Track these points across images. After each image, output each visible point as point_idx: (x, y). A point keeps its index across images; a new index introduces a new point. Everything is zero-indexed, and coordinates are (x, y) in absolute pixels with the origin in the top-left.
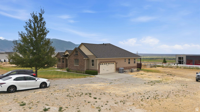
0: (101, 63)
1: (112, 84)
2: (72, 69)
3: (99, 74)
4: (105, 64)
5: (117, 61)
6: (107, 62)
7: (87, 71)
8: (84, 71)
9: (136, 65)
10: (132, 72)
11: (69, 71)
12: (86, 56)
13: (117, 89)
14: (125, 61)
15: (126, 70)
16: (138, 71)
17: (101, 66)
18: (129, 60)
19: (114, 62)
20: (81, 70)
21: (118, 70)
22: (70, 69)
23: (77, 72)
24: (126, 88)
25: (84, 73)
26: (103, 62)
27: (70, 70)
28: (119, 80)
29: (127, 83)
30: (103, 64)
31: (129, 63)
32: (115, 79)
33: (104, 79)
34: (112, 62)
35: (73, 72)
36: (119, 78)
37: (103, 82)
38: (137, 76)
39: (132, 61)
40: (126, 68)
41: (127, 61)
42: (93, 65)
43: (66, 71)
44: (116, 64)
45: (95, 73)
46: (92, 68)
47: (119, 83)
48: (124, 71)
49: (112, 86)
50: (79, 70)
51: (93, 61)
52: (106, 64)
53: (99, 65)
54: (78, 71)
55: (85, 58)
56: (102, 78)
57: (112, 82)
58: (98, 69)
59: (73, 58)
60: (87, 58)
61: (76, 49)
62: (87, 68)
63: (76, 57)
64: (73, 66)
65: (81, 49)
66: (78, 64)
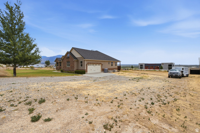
0: (88, 64)
1: (96, 82)
3: (87, 74)
4: (92, 65)
5: (102, 63)
6: (94, 63)
7: (76, 71)
8: (74, 71)
9: (116, 67)
10: (114, 72)
11: (62, 72)
12: (76, 58)
13: (101, 87)
14: (109, 64)
15: (110, 71)
16: (118, 71)
17: (88, 67)
18: (112, 63)
19: (100, 63)
20: (72, 71)
21: (103, 70)
24: (111, 86)
25: (74, 73)
26: (91, 63)
27: (64, 71)
28: (104, 78)
29: (111, 80)
30: (90, 65)
31: (112, 65)
32: (100, 77)
33: (89, 77)
34: (98, 63)
36: (104, 76)
37: (86, 79)
38: (119, 75)
39: (114, 64)
40: (109, 69)
41: (111, 64)
42: (81, 65)
44: (102, 65)
45: (83, 72)
46: (81, 68)
47: (104, 80)
48: (108, 71)
49: (96, 84)
50: (70, 70)
51: (81, 62)
52: (94, 65)
53: (87, 65)
54: (69, 71)
56: (87, 76)
57: (96, 79)
58: (86, 69)
59: (65, 61)
60: (76, 60)
61: (68, 53)
62: (76, 69)
63: (68, 60)
64: (66, 68)
65: (72, 52)
66: (69, 66)
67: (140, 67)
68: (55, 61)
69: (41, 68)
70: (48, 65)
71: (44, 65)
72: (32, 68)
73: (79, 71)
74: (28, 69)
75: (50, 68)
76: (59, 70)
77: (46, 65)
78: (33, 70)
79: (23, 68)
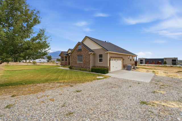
2: (74, 67)
7: (93, 68)
8: (89, 68)
9: (134, 62)
10: (134, 69)
11: (71, 69)
12: (92, 51)
14: (129, 58)
20: (86, 68)
22: (72, 66)
23: (80, 70)
25: (89, 71)
26: (113, 57)
27: (73, 68)
34: (120, 58)
35: (76, 69)
42: (101, 60)
43: (68, 69)
45: (104, 71)
46: (99, 64)
50: (83, 67)
51: (101, 56)
52: (115, 60)
53: (110, 60)
54: (82, 69)
55: (91, 52)
58: (108, 66)
59: (75, 54)
60: (93, 53)
61: (79, 44)
62: (93, 65)
63: (79, 53)
64: (76, 63)
65: (85, 43)
66: (82, 61)
67: (140, 62)
68: (60, 56)
69: (43, 63)
70: (50, 60)
71: (46, 60)
72: (34, 63)
73: (98, 69)
74: (30, 64)
75: (53, 63)
76: (64, 66)
77: (48, 60)
78: (35, 65)
79: (25, 63)
